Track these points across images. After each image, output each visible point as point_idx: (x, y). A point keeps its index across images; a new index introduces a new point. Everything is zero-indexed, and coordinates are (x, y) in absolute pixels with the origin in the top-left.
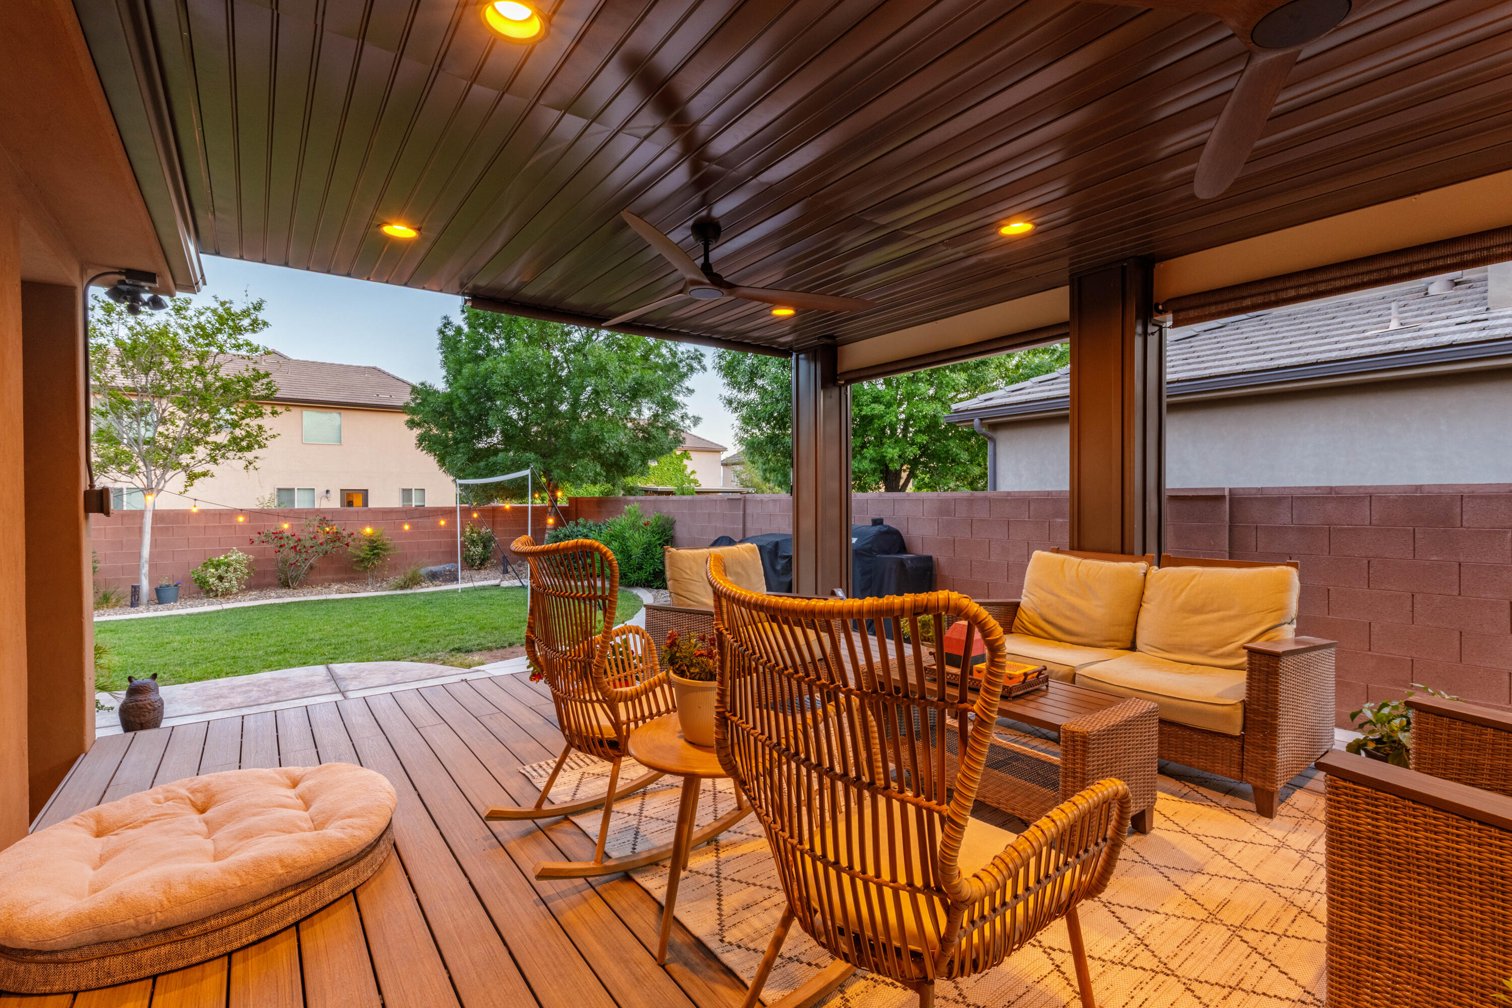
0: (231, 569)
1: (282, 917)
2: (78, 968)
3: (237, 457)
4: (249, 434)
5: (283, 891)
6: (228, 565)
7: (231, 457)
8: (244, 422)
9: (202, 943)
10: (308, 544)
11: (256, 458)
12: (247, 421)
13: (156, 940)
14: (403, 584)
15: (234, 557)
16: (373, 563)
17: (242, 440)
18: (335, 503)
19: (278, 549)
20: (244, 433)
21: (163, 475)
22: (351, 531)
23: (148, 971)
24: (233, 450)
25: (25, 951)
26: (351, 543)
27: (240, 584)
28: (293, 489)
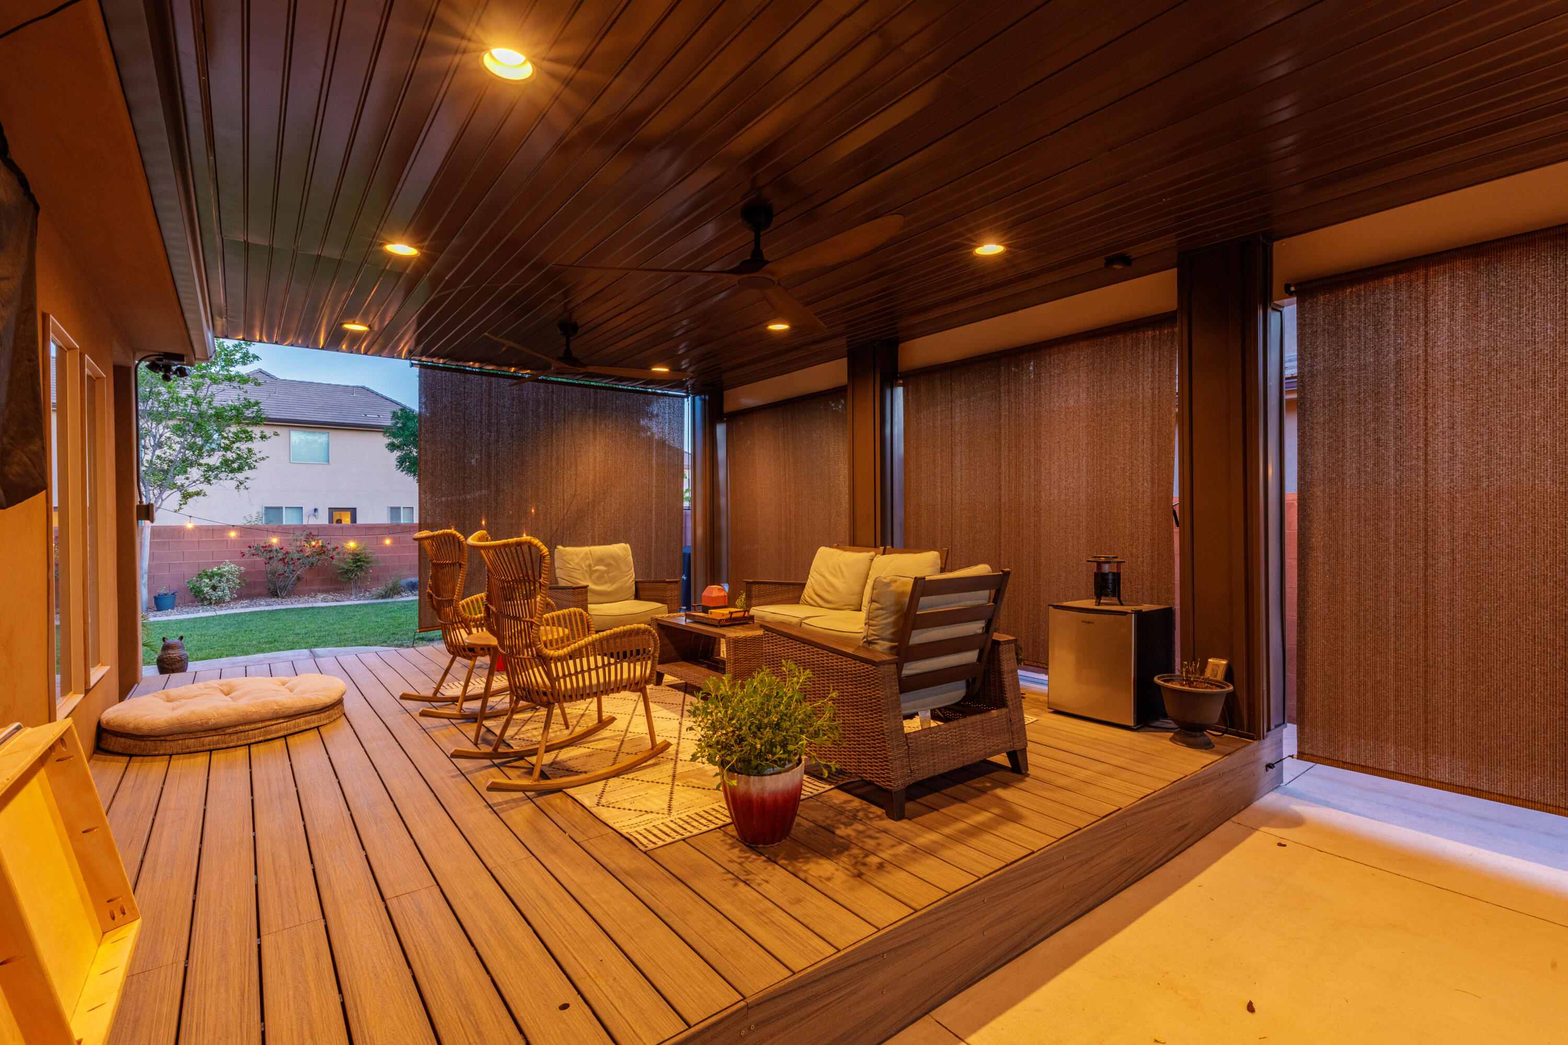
0: (224, 579)
1: (277, 731)
2: (172, 744)
3: (229, 478)
4: (239, 457)
5: (277, 718)
6: (221, 576)
7: (224, 478)
8: (235, 446)
9: (235, 737)
10: (296, 556)
11: (247, 478)
12: (237, 445)
13: (211, 733)
14: (384, 593)
15: (227, 568)
16: (356, 575)
17: (233, 462)
18: (322, 519)
19: (267, 561)
20: (234, 455)
21: (161, 493)
22: (336, 545)
23: (208, 748)
24: (225, 471)
25: (143, 736)
26: (336, 557)
27: (232, 593)
28: (282, 508)
